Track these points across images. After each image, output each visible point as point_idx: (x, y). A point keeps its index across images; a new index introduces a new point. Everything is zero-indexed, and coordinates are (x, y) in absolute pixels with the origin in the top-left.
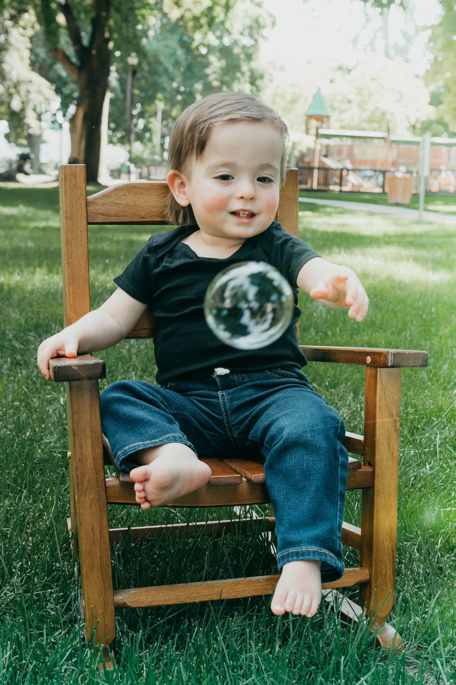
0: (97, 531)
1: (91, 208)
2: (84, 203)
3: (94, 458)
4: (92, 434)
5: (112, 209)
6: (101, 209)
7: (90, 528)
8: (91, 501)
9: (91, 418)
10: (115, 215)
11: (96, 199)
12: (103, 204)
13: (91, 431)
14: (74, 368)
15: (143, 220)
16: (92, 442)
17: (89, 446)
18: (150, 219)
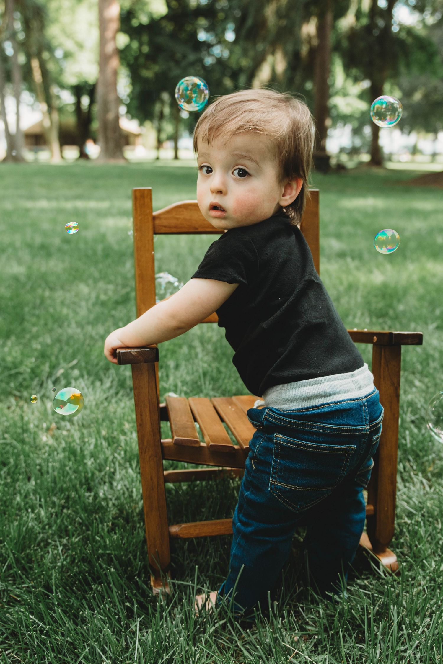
0: (155, 480)
1: (157, 222)
2: (150, 218)
3: (151, 423)
4: (150, 405)
5: (173, 222)
6: (165, 222)
7: (149, 478)
8: (150, 457)
9: (149, 392)
10: (176, 227)
11: (160, 215)
12: (166, 219)
13: (149, 402)
14: (133, 354)
15: (197, 230)
16: (150, 411)
17: (148, 414)
18: (202, 230)
